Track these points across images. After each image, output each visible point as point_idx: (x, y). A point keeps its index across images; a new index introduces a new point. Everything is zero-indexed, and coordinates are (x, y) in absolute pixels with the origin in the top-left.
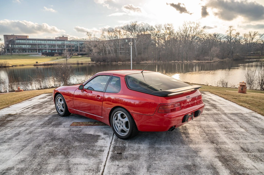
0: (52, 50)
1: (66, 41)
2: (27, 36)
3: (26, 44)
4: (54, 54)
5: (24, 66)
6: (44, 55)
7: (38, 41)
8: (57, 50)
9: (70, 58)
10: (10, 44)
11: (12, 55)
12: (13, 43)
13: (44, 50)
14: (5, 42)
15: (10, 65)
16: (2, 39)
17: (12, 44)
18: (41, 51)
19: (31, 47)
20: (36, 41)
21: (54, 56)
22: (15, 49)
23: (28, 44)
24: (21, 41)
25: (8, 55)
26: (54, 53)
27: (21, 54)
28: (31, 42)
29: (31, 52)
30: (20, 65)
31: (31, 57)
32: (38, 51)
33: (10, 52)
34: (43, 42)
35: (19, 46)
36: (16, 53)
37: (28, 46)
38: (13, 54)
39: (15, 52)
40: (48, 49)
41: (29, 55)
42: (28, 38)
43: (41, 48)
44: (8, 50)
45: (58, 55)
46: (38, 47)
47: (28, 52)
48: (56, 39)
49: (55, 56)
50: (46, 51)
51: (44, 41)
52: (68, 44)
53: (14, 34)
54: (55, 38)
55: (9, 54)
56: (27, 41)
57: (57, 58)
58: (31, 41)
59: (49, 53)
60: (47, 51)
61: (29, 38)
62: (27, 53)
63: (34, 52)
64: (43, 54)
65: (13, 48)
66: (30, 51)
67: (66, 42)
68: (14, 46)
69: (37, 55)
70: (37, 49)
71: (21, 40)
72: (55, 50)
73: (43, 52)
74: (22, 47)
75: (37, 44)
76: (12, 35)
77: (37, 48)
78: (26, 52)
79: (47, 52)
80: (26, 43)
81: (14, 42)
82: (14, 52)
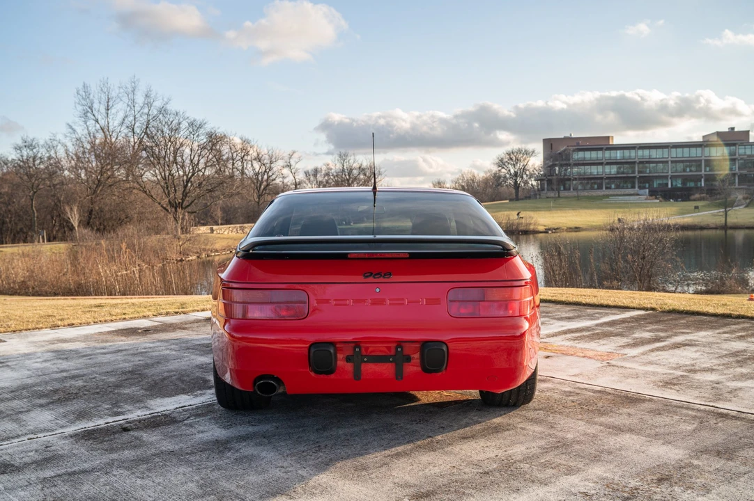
0: (685, 179)
1: (742, 144)
2: (609, 137)
3: (601, 164)
4: (691, 195)
5: (579, 231)
6: (656, 198)
7: (640, 152)
8: (703, 180)
9: (747, 206)
10: (556, 165)
11: (559, 196)
12: (564, 162)
13: (660, 181)
14: (545, 159)
15: (541, 228)
16: (536, 152)
17: (561, 166)
18: (647, 185)
19: (618, 173)
20: (633, 153)
21: (690, 200)
22: (569, 180)
23: (608, 164)
24: (588, 155)
25: (547, 198)
26: (690, 189)
27: (587, 194)
28: (618, 155)
29: (618, 187)
30: (570, 229)
31: (611, 203)
32: (637, 186)
33: (553, 190)
34: (656, 154)
35: (582, 169)
36: (572, 193)
37: (607, 169)
38: (563, 194)
39: (570, 189)
40: (672, 177)
41: (608, 196)
42: (611, 143)
43: (650, 173)
44: (550, 182)
45: (704, 195)
46: (639, 172)
47: (607, 188)
48: (706, 139)
49: (694, 200)
50: (665, 182)
51: (660, 151)
52: (749, 156)
53: (571, 135)
54: (704, 137)
55: (552, 194)
56: (607, 154)
57: (696, 207)
58: (618, 152)
59: (674, 189)
60: (667, 184)
61: (615, 143)
62: (604, 192)
63: (623, 188)
64: (653, 193)
65: (565, 175)
66: (613, 186)
67: (741, 150)
68: (566, 170)
69: (632, 198)
70: (635, 177)
71: (589, 152)
72: (698, 179)
73: (655, 186)
74: (591, 174)
75: (636, 160)
76: (566, 138)
77: (636, 174)
78: (600, 187)
79: (670, 186)
80: (603, 161)
81: (568, 157)
82: (565, 189)
